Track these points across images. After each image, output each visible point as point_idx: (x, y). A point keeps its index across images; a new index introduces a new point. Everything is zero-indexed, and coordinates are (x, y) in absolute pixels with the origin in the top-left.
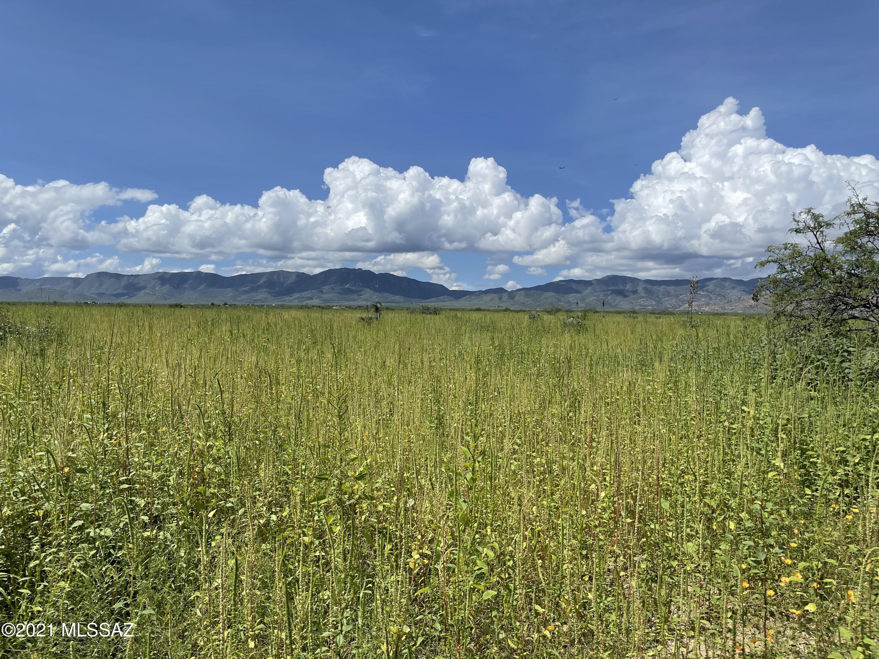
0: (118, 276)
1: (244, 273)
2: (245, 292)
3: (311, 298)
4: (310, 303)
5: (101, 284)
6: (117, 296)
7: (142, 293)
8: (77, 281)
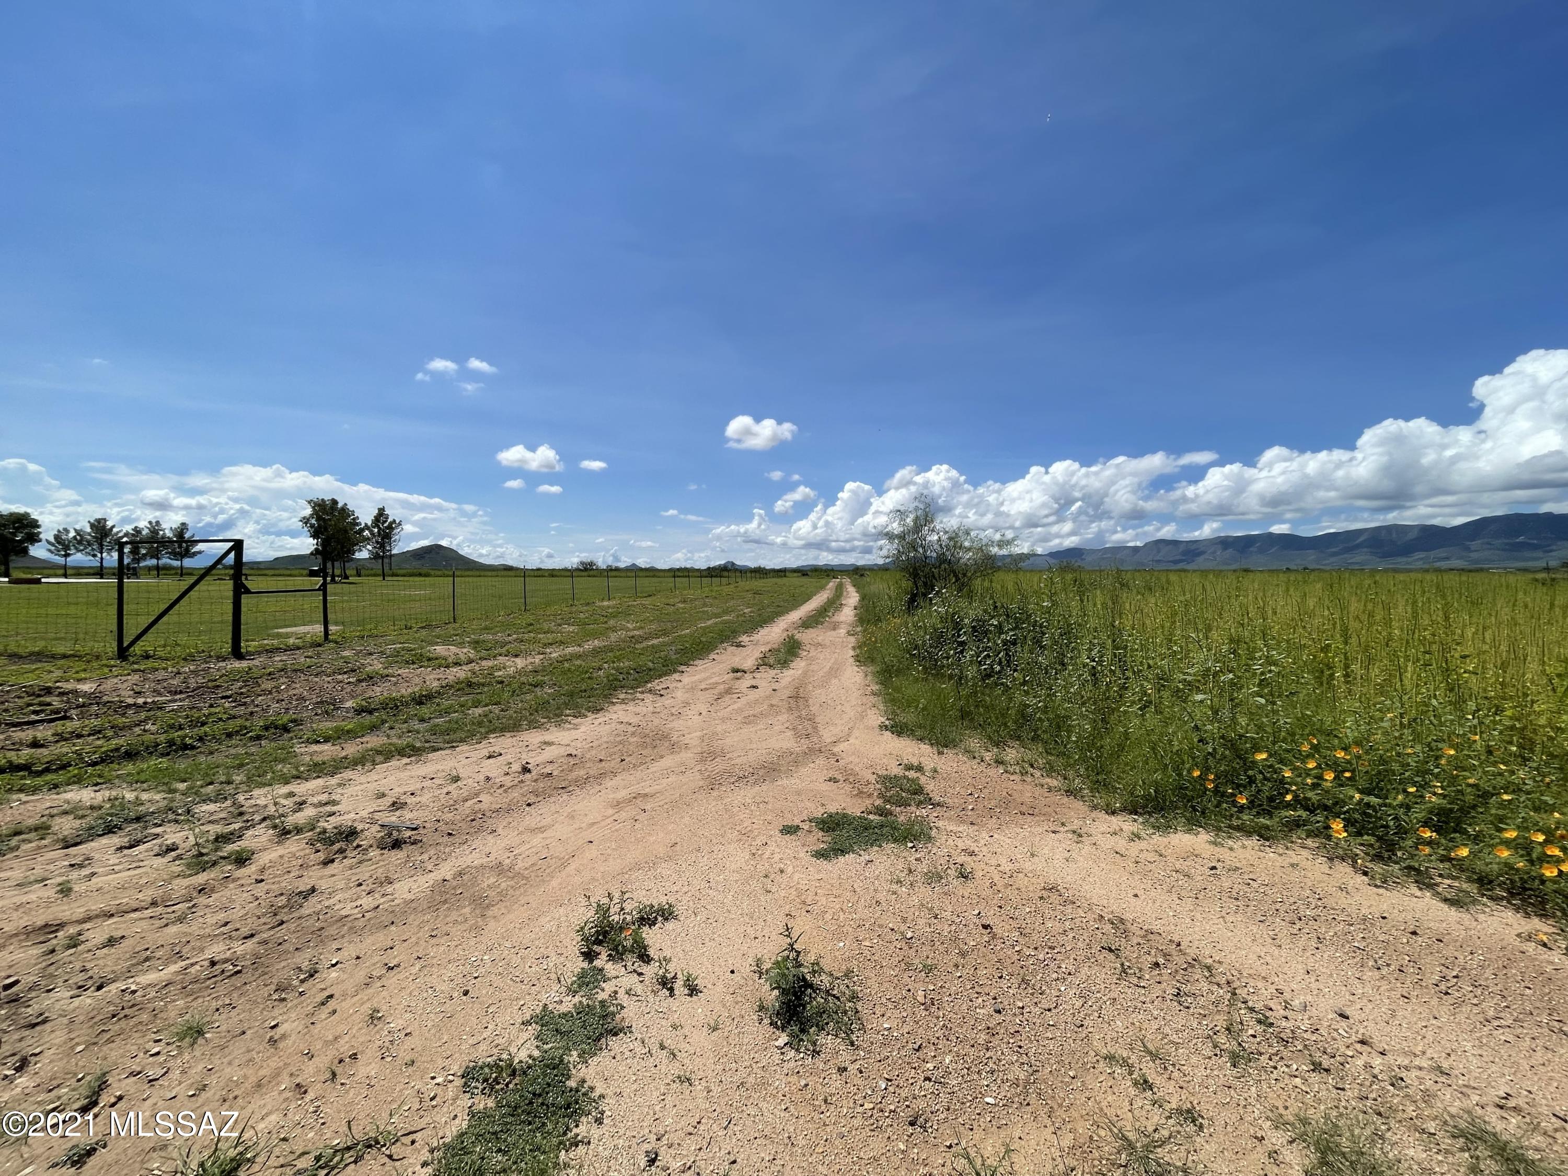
0: (1175, 543)
1: (1332, 531)
2: (1334, 554)
3: (1447, 558)
4: (1443, 565)
5: (1159, 552)
6: (1176, 562)
7: (1201, 559)
8: (1136, 549)
